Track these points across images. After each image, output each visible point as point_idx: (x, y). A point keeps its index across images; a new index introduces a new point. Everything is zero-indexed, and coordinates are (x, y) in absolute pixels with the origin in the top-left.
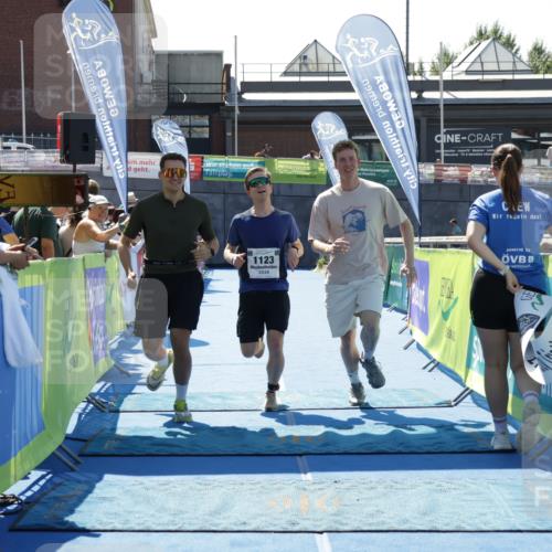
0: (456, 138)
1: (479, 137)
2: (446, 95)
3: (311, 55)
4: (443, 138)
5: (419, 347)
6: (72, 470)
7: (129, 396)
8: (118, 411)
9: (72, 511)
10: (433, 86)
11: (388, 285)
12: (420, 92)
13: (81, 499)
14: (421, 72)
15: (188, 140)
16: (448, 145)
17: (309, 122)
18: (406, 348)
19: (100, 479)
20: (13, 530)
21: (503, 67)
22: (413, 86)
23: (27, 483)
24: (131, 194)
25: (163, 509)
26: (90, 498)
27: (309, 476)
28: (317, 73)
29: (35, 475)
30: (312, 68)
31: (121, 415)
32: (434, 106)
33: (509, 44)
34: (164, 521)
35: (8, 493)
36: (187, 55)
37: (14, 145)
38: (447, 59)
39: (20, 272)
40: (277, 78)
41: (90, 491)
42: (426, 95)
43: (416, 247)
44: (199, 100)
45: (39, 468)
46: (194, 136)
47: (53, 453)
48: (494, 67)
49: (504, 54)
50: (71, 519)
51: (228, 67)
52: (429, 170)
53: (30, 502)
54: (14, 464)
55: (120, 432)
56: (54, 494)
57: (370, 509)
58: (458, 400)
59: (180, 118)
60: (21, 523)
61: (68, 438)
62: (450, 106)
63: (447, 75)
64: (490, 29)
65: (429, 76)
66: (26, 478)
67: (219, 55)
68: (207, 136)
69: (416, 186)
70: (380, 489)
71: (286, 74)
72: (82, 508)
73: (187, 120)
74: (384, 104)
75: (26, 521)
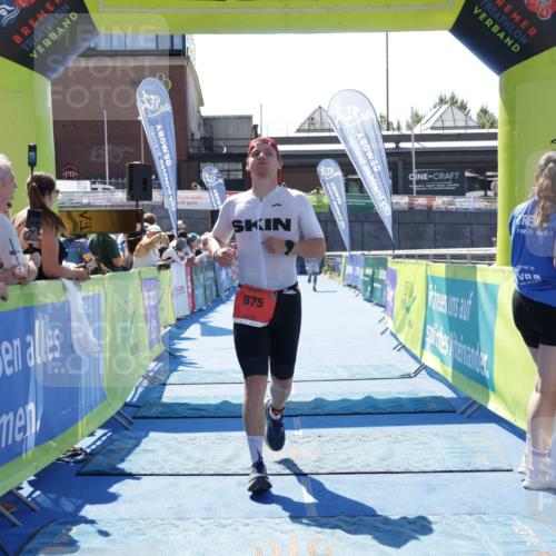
0: (424, 177)
1: (442, 176)
2: (417, 145)
3: (317, 117)
4: (414, 176)
5: (392, 333)
6: (127, 429)
7: (175, 373)
8: (165, 384)
9: (123, 460)
10: (407, 138)
11: (372, 287)
12: (397, 143)
13: (130, 452)
14: (399, 128)
15: (225, 181)
16: (419, 182)
17: (315, 166)
18: (382, 334)
19: (146, 435)
20: (79, 474)
21: (459, 124)
22: (386, 139)
23: (93, 439)
24: (180, 222)
25: (190, 458)
26: (137, 450)
27: (301, 432)
28: (322, 130)
29: (100, 433)
30: (318, 126)
31: (167, 387)
32: (407, 153)
33: (463, 107)
34: (190, 467)
35: (77, 446)
36: (226, 119)
37: (99, 186)
38: (417, 119)
39: (83, 284)
40: (292, 134)
41: (137, 445)
42: (402, 145)
43: (389, 259)
44: (235, 151)
45: (101, 427)
46: (232, 177)
47: (113, 417)
48: (451, 124)
49: (459, 115)
50: (121, 466)
51: (256, 127)
52: (403, 201)
53: (93, 454)
54: (81, 426)
55: (164, 400)
56: (111, 447)
57: (344, 457)
58: (417, 373)
59: (221, 165)
60: (86, 469)
61: (126, 405)
62: (420, 153)
63: (417, 130)
64: (448, 96)
65: (405, 131)
66: (92, 434)
67: (249, 118)
68: (241, 177)
69: (390, 213)
70: (352, 441)
71: (298, 131)
72: (131, 457)
73: (226, 166)
74: (365, 153)
75: (90, 467)
